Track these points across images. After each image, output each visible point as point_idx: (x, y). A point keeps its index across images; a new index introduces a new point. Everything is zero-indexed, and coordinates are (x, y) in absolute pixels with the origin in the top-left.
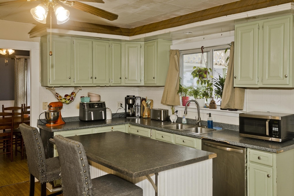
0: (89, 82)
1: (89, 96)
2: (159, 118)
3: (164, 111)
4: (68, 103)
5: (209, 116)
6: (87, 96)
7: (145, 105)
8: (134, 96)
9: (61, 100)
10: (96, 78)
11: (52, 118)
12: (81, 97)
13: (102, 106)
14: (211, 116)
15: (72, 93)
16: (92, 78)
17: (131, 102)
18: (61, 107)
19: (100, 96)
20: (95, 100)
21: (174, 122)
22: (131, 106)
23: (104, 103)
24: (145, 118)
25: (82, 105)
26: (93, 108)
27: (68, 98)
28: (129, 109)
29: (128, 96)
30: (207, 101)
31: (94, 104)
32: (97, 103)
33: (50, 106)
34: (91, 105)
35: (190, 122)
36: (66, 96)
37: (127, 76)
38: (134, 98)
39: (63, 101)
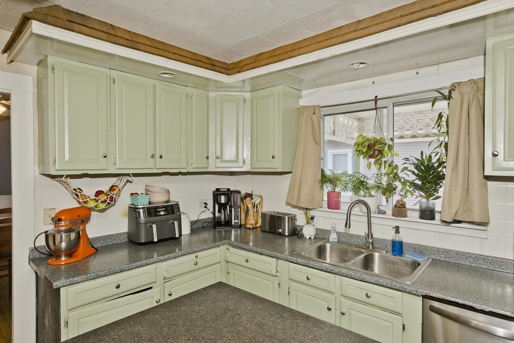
0: (149, 166)
1: (147, 192)
2: (280, 230)
3: (289, 218)
4: (103, 211)
5: (396, 232)
6: (144, 192)
7: (250, 206)
8: (228, 190)
9: (86, 202)
10: (161, 157)
11: (64, 245)
12: (132, 194)
13: (172, 210)
14: (399, 233)
15: (112, 189)
16: (153, 156)
17: (223, 199)
18: (85, 220)
19: (168, 192)
20: (158, 199)
21: (310, 238)
22: (222, 207)
23: (177, 204)
24: (249, 228)
25: (133, 211)
26: (156, 216)
27: (102, 198)
28: (220, 211)
29: (218, 190)
30: (387, 201)
31: (158, 207)
32: (163, 207)
33: (57, 220)
34: (152, 211)
35: (343, 239)
36: (99, 193)
37: (218, 154)
38: (228, 193)
39: (92, 204)
